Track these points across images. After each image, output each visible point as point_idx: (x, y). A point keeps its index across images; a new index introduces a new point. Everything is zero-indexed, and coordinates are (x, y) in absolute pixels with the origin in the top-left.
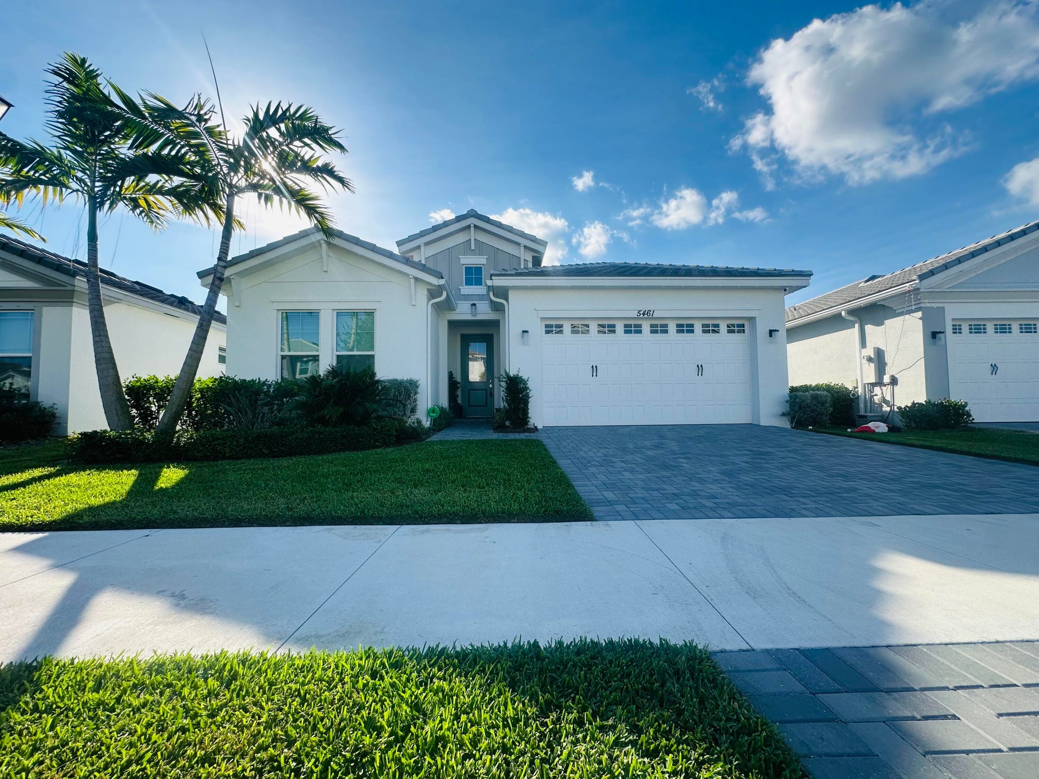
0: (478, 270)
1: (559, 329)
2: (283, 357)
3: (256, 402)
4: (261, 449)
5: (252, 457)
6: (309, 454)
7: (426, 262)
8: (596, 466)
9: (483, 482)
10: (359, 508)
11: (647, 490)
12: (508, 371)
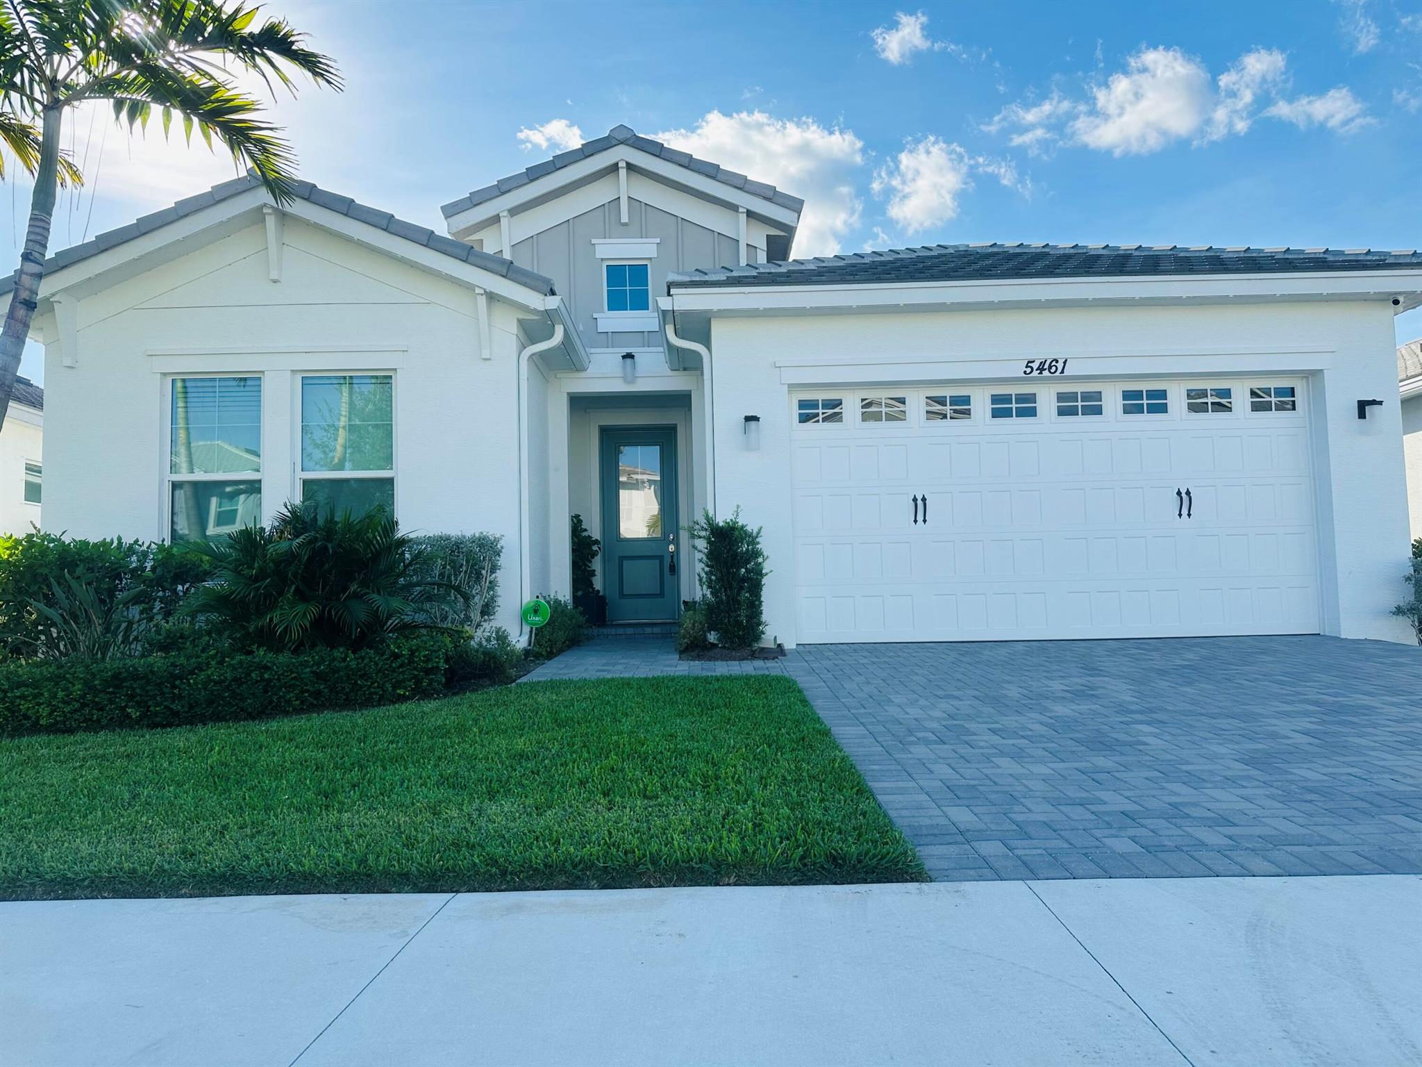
0: (639, 273)
1: (832, 411)
2: (175, 486)
3: (111, 594)
4: (123, 709)
5: (102, 728)
6: (236, 718)
7: (513, 253)
8: (927, 742)
9: (654, 784)
10: (354, 851)
11: (1056, 803)
12: (711, 514)
